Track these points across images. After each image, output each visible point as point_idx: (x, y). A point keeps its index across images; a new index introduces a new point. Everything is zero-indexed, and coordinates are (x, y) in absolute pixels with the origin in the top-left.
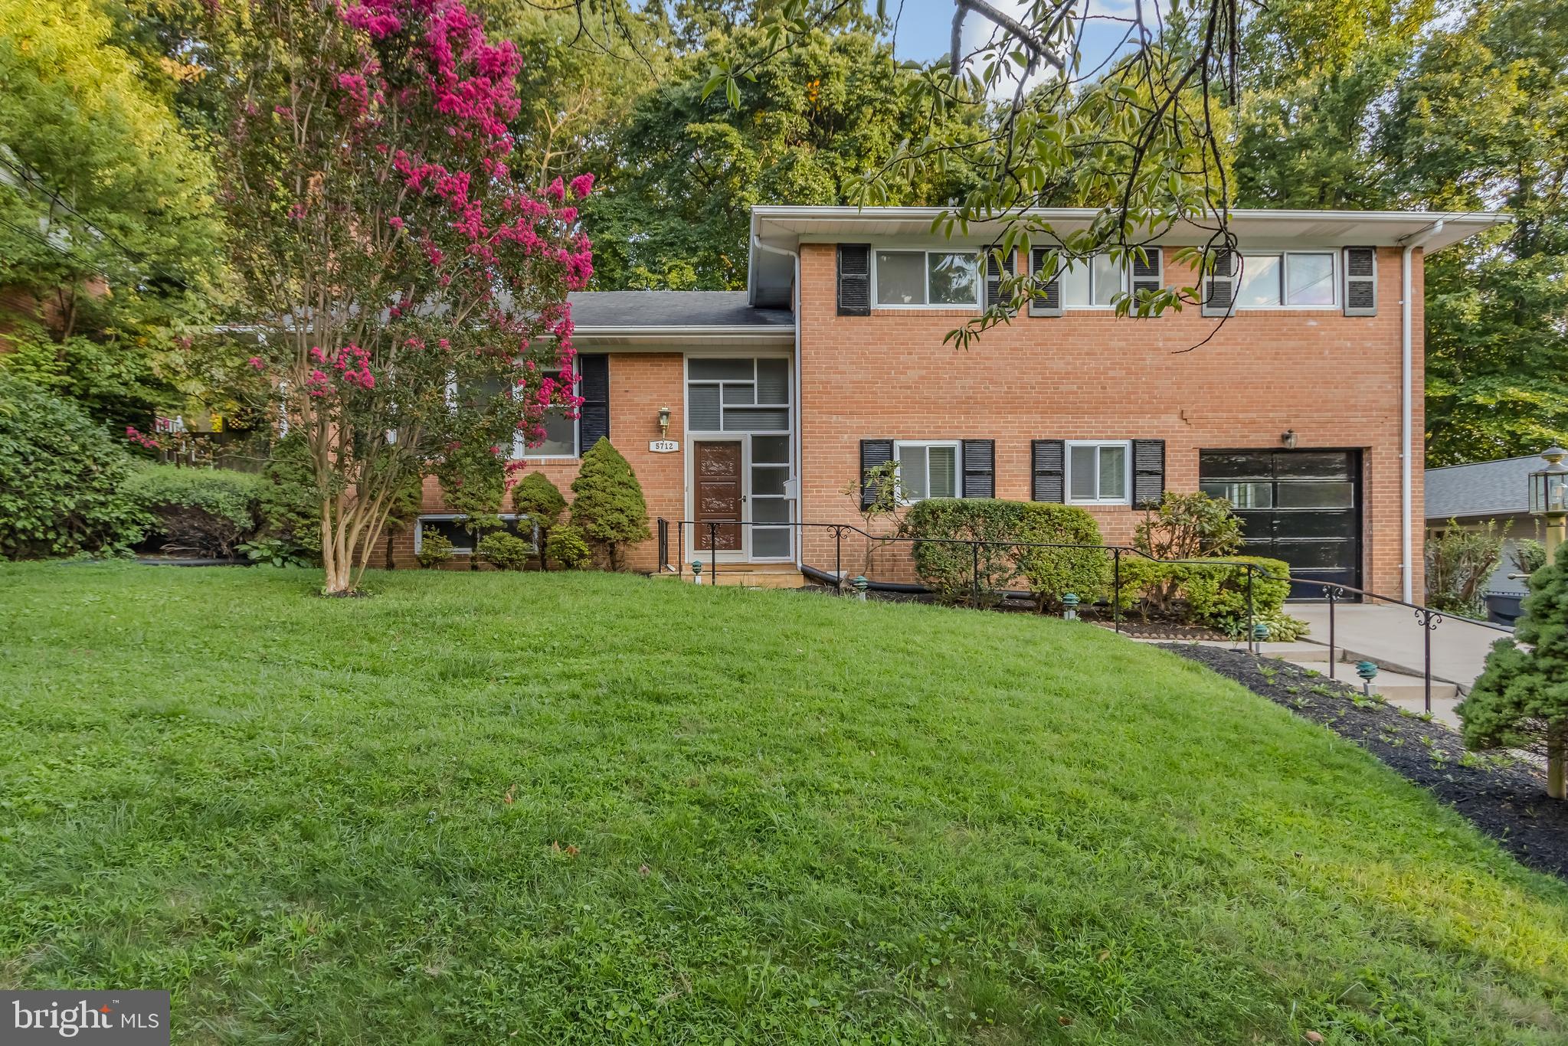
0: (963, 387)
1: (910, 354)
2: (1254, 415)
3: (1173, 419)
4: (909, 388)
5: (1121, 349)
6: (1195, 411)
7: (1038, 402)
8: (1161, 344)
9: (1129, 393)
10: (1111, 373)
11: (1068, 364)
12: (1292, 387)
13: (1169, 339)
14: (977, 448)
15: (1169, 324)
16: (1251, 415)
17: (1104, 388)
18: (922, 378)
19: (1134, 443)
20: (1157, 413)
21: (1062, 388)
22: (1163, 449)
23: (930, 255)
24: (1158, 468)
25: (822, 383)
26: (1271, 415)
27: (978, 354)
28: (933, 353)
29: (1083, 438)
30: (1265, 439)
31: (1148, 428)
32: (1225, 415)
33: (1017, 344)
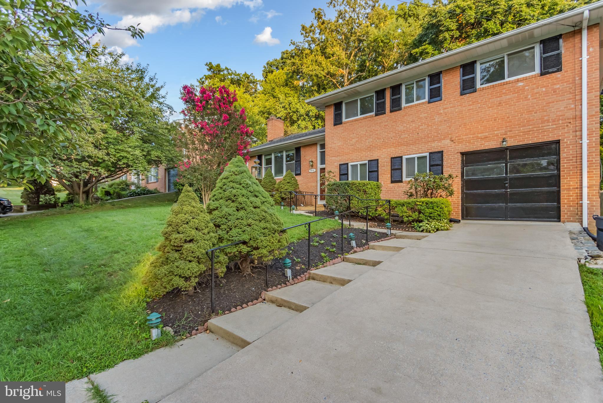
0: (369, 142)
1: (353, 134)
2: (487, 134)
3: (447, 142)
4: (353, 145)
5: (424, 117)
6: (457, 137)
7: (393, 143)
8: (442, 111)
9: (428, 134)
10: (421, 127)
11: (404, 127)
12: (508, 117)
13: (445, 109)
14: (373, 162)
15: (446, 102)
16: (484, 134)
17: (418, 134)
18: (357, 141)
19: (430, 153)
20: (440, 140)
21: (402, 137)
22: (442, 155)
23: (361, 99)
24: (439, 163)
25: (330, 148)
26: (496, 132)
27: (374, 130)
28: (360, 132)
29: (410, 154)
30: (493, 144)
31: (436, 147)
32: (471, 136)
33: (387, 123)
